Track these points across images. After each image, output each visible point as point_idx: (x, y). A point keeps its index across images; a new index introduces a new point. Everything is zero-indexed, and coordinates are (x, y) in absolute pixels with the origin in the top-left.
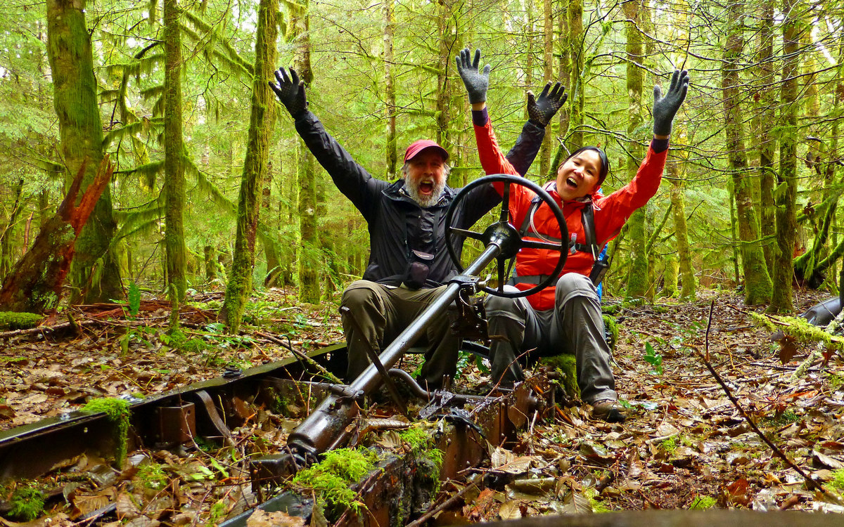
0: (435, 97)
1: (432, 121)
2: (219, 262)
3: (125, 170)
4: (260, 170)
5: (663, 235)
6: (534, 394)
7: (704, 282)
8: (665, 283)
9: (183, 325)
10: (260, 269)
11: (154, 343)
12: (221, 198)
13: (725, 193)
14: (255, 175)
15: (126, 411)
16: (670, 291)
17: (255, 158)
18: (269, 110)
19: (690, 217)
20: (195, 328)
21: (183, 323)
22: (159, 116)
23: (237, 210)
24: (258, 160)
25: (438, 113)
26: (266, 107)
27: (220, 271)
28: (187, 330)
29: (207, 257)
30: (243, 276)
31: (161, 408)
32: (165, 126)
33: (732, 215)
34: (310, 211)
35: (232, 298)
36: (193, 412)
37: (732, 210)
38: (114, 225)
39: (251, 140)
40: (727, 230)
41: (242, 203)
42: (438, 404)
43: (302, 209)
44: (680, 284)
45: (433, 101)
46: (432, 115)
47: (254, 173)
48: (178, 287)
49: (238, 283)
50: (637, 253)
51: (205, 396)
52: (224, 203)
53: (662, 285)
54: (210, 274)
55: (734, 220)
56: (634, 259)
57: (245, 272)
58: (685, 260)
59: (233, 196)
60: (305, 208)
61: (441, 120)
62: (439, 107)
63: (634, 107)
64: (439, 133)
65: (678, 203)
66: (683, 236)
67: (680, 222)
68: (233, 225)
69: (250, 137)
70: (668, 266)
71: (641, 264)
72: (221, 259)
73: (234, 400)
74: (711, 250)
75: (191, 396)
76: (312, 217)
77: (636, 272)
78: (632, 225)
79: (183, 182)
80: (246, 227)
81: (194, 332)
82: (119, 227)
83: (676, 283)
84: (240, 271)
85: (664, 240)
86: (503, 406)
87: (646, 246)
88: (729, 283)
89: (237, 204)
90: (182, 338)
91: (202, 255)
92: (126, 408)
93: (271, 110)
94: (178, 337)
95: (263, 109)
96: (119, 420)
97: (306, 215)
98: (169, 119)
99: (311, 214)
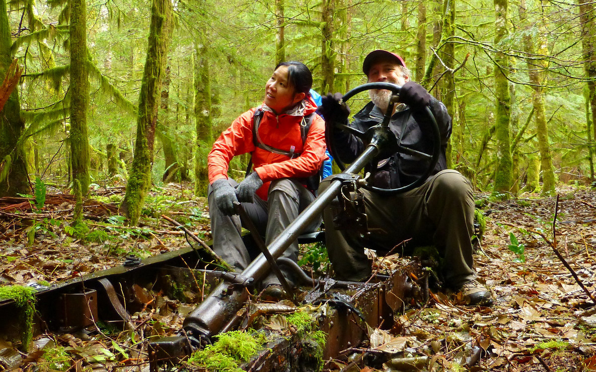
0: (320, 9)
1: (318, 31)
2: (120, 160)
3: (32, 73)
4: (159, 74)
5: (526, 136)
6: (409, 281)
7: (563, 179)
8: (528, 179)
9: (86, 218)
10: (158, 167)
11: (59, 234)
12: (122, 100)
13: (581, 99)
14: (155, 78)
15: (32, 298)
16: (532, 187)
17: (154, 63)
18: (167, 20)
19: (550, 120)
20: (98, 220)
21: (86, 215)
22: (64, 24)
23: (137, 111)
24: (158, 65)
25: (323, 24)
26: (164, 16)
27: (121, 167)
28: (90, 222)
29: (109, 154)
30: (143, 172)
31: (65, 294)
32: (71, 33)
33: (588, 118)
34: (205, 112)
35: (132, 192)
36: (95, 298)
37: (588, 114)
38: (21, 124)
39: (151, 47)
40: (583, 132)
41: (142, 105)
42: (322, 290)
43: (198, 111)
44: (541, 180)
45: (319, 13)
46: (318, 26)
47: (153, 77)
48: (82, 183)
49: (138, 179)
50: (503, 152)
51: (106, 283)
52: (125, 105)
53: (525, 181)
54: (112, 171)
55: (589, 123)
56: (500, 158)
57: (145, 168)
58: (545, 159)
59: (134, 98)
60: (201, 110)
61: (326, 31)
62: (324, 18)
63: (500, 20)
64: (324, 42)
65: (540, 107)
66: (544, 137)
67: (541, 125)
68: (133, 125)
69: (150, 44)
70: (531, 163)
71: (506, 162)
72: (122, 156)
73: (133, 287)
74: (569, 150)
75: (94, 283)
76: (207, 118)
77: (502, 170)
78: (498, 127)
79: (87, 85)
80: (146, 126)
81: (96, 223)
82: (27, 126)
83: (538, 179)
84: (140, 167)
85: (527, 141)
86: (381, 292)
87: (511, 146)
88: (585, 179)
89: (137, 106)
90: (85, 230)
91: (105, 153)
92: (33, 295)
93: (170, 19)
94: (81, 228)
95: (162, 19)
96: (25, 306)
97: (202, 116)
98: (74, 27)
99: (206, 115)
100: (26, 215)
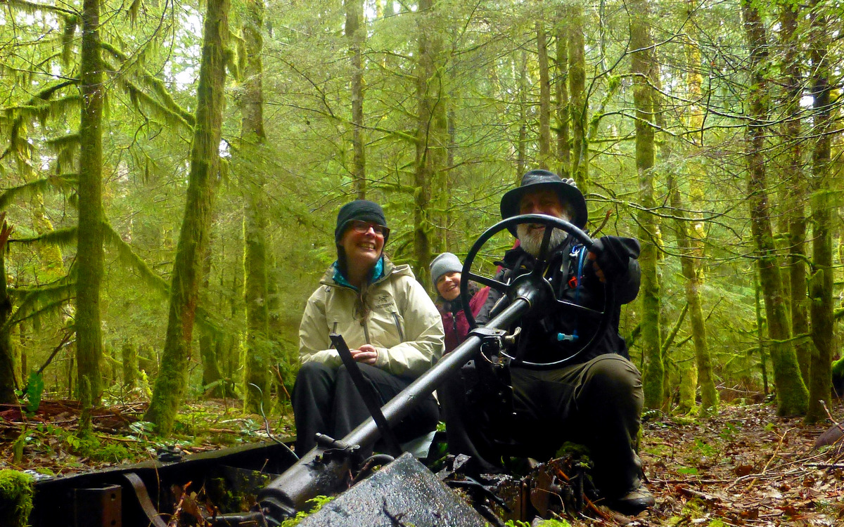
0: (412, 170)
1: (411, 199)
2: (140, 370)
4: (201, 238)
5: (678, 340)
6: (557, 482)
7: (726, 397)
8: (681, 397)
9: (96, 430)
11: (57, 450)
12: (149, 275)
13: (750, 291)
14: (195, 244)
15: (29, 488)
16: (686, 407)
17: (195, 225)
18: (213, 166)
19: (709, 317)
20: (114, 433)
21: (96, 427)
22: (66, 170)
23: (169, 290)
24: (199, 226)
25: (418, 189)
26: (210, 163)
27: (141, 378)
28: (102, 435)
29: (126, 362)
30: (177, 370)
31: (76, 489)
32: (79, 184)
33: (758, 314)
34: (259, 301)
35: (161, 397)
36: (119, 495)
37: (759, 309)
38: (7, 306)
39: (190, 202)
40: (752, 332)
41: (176, 280)
42: (450, 468)
43: (250, 299)
44: (698, 399)
45: (410, 174)
46: (411, 191)
47: (193, 241)
48: (91, 379)
49: (170, 379)
50: (651, 357)
51: (134, 479)
52: (154, 282)
53: (677, 402)
54: (129, 382)
55: (761, 320)
56: (648, 365)
57: (179, 365)
58: (704, 368)
59: (166, 272)
60: (255, 297)
61: (422, 201)
62: (418, 183)
63: (645, 188)
64: (418, 212)
65: (696, 303)
66: (701, 341)
67: (698, 326)
68: (165, 305)
69: (189, 198)
70: (683, 377)
71: (655, 371)
72: (143, 365)
74: (736, 355)
75: (118, 477)
76: (262, 309)
77: (650, 380)
78: (645, 325)
79: (100, 253)
80: (181, 308)
81: (110, 436)
82: (15, 308)
83: (694, 397)
84: (171, 363)
85: (679, 345)
87: (661, 350)
88: (753, 397)
89: (170, 284)
90: (94, 444)
91: (119, 360)
92: (29, 484)
93: (216, 167)
94: (90, 443)
95: (207, 165)
97: (255, 306)
98: (84, 175)
99: (262, 305)
100: (12, 425)
